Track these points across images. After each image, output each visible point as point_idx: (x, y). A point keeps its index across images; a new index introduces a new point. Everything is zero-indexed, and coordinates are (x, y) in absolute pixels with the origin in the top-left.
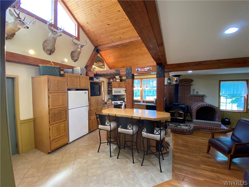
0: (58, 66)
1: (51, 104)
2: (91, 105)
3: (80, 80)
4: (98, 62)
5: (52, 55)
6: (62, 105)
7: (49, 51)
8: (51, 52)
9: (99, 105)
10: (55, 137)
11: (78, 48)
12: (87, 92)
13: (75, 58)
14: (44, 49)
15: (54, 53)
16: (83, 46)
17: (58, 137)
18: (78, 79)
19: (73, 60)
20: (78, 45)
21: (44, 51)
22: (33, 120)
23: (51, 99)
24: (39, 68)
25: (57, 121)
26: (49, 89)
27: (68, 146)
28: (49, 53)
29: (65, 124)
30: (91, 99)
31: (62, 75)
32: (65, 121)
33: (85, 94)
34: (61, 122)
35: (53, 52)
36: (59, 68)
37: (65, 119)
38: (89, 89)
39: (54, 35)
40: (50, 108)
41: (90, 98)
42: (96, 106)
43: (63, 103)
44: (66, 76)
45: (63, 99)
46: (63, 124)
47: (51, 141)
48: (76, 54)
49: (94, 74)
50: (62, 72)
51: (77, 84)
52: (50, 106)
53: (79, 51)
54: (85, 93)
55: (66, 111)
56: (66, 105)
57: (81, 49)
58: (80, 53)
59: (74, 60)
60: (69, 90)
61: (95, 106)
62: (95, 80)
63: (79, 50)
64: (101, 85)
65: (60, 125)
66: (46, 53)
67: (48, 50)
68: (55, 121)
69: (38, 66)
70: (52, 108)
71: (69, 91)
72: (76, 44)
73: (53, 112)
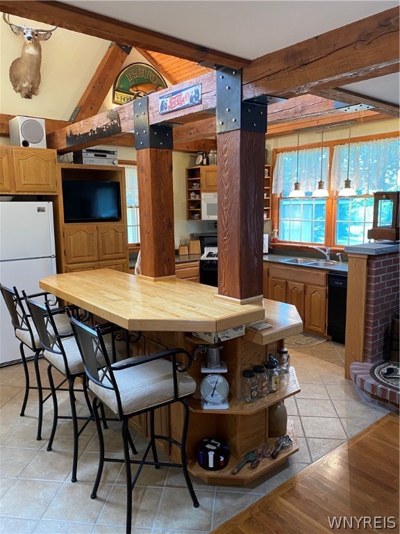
2: (67, 253)
3: (11, 162)
9: (107, 256)
12: (48, 206)
13: (24, 85)
18: (5, 159)
19: (20, 91)
33: (41, 213)
38: (57, 196)
41: (63, 228)
42: (95, 258)
49: (66, 140)
51: (1, 177)
53: (33, 55)
54: (38, 211)
57: (38, 47)
58: (35, 62)
59: (23, 92)
61: (87, 259)
62: (90, 161)
63: (31, 51)
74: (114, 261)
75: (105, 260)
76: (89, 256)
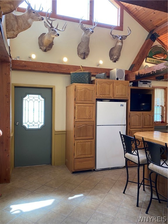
0: (87, 72)
1: (77, 116)
2: (130, 124)
3: (113, 86)
4: (154, 55)
5: (86, 58)
6: (89, 119)
7: (83, 55)
8: (84, 55)
9: (146, 126)
10: (79, 155)
11: (117, 42)
12: (125, 104)
13: (115, 57)
14: (78, 54)
15: (89, 56)
16: (126, 36)
17: (82, 156)
18: (111, 85)
19: (112, 60)
20: (118, 38)
21: (79, 56)
22: (65, 133)
23: (77, 110)
24: (70, 76)
25: (82, 136)
26: (75, 99)
27: (94, 173)
28: (83, 57)
29: (91, 143)
30: (131, 115)
31: (92, 82)
32: (92, 140)
33: (122, 107)
34: (86, 138)
35: (87, 55)
36: (89, 73)
37: (92, 137)
38: (128, 100)
39: (87, 34)
40: (76, 121)
41: (130, 113)
42: (141, 127)
43: (90, 116)
44: (95, 82)
45: (90, 112)
46: (89, 143)
47: (75, 159)
48: (115, 52)
49: (135, 77)
50: (93, 78)
51: (109, 92)
52: (76, 118)
53: (120, 46)
55: (94, 126)
56: (94, 119)
57: (122, 42)
58: (121, 48)
59: (114, 60)
60: (98, 100)
61: (138, 127)
62: (141, 86)
63: (120, 44)
64: (152, 94)
65: (85, 142)
66: (80, 58)
67: (82, 53)
68: (80, 137)
69: (70, 74)
70: (78, 121)
71: (98, 102)
72: (116, 36)
73: (78, 125)
74: (148, 129)
75: (144, 128)
76: (138, 126)
